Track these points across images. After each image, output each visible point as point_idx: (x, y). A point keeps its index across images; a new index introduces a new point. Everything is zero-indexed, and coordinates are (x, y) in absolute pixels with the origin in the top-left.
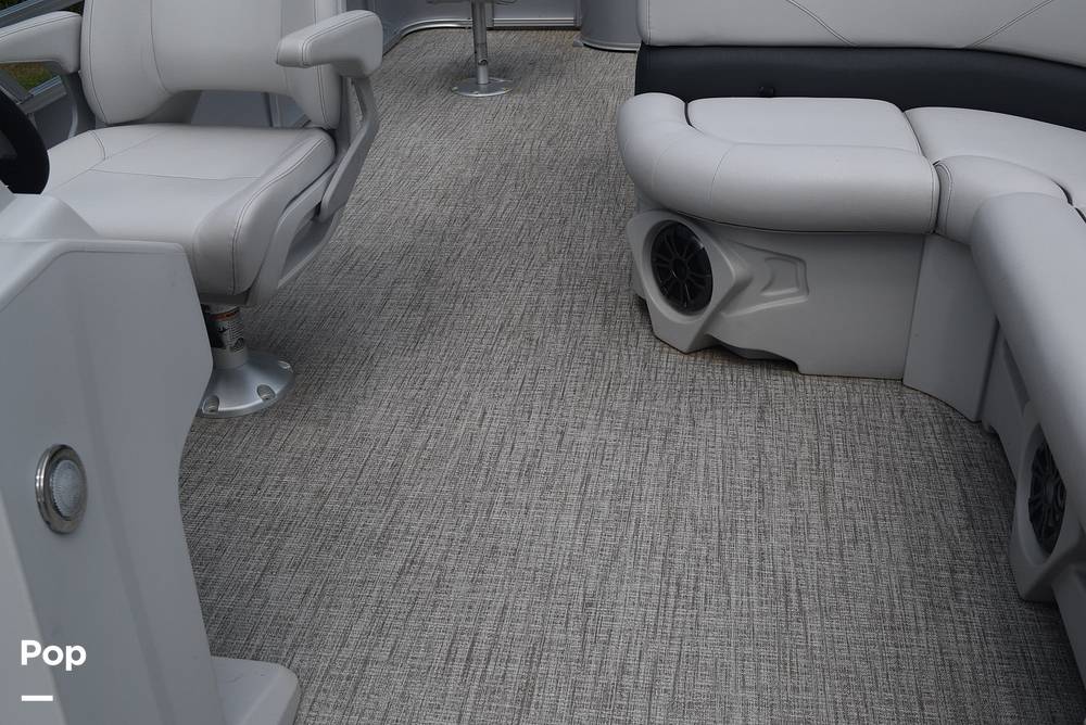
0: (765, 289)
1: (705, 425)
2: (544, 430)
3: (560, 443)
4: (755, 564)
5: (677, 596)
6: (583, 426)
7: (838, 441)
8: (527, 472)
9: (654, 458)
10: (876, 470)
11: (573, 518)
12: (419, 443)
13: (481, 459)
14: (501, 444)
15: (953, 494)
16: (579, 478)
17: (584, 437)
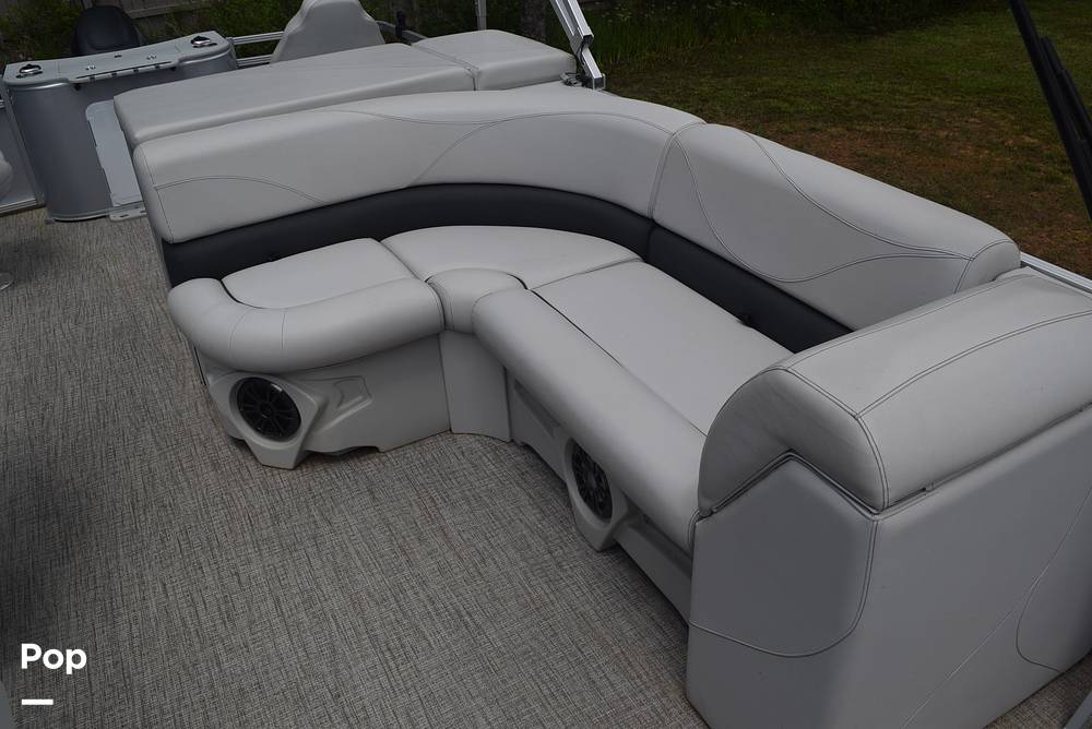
0: (339, 405)
1: (338, 520)
2: (221, 578)
3: (239, 582)
4: (430, 608)
5: (394, 658)
6: (249, 562)
7: (434, 494)
8: (228, 618)
9: (317, 563)
10: (469, 503)
11: (285, 637)
12: (125, 634)
13: (185, 625)
14: (193, 604)
15: (524, 499)
16: (270, 603)
17: (256, 570)
